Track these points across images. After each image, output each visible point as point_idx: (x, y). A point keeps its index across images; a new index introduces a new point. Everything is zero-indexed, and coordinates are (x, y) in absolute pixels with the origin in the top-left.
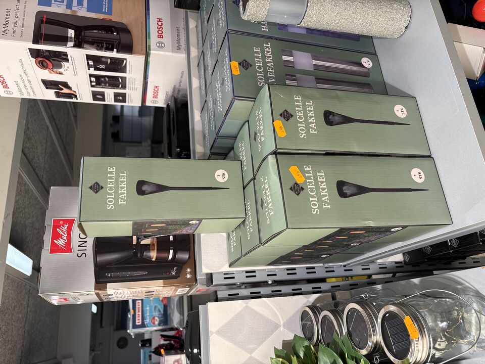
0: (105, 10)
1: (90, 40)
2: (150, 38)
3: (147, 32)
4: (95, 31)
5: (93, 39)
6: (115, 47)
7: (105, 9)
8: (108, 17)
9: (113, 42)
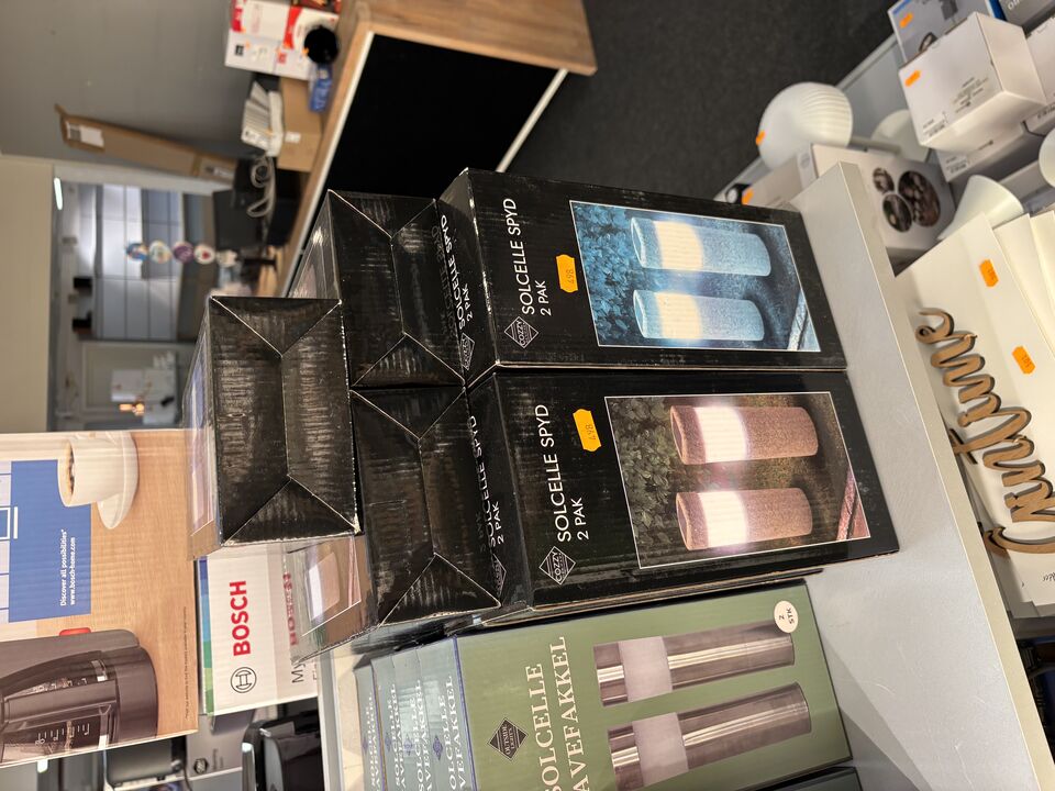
0: (68, 601)
1: (24, 727)
2: (209, 665)
3: (202, 641)
4: (37, 689)
5: (31, 722)
6: (103, 728)
7: (68, 595)
8: (78, 622)
9: (96, 710)
